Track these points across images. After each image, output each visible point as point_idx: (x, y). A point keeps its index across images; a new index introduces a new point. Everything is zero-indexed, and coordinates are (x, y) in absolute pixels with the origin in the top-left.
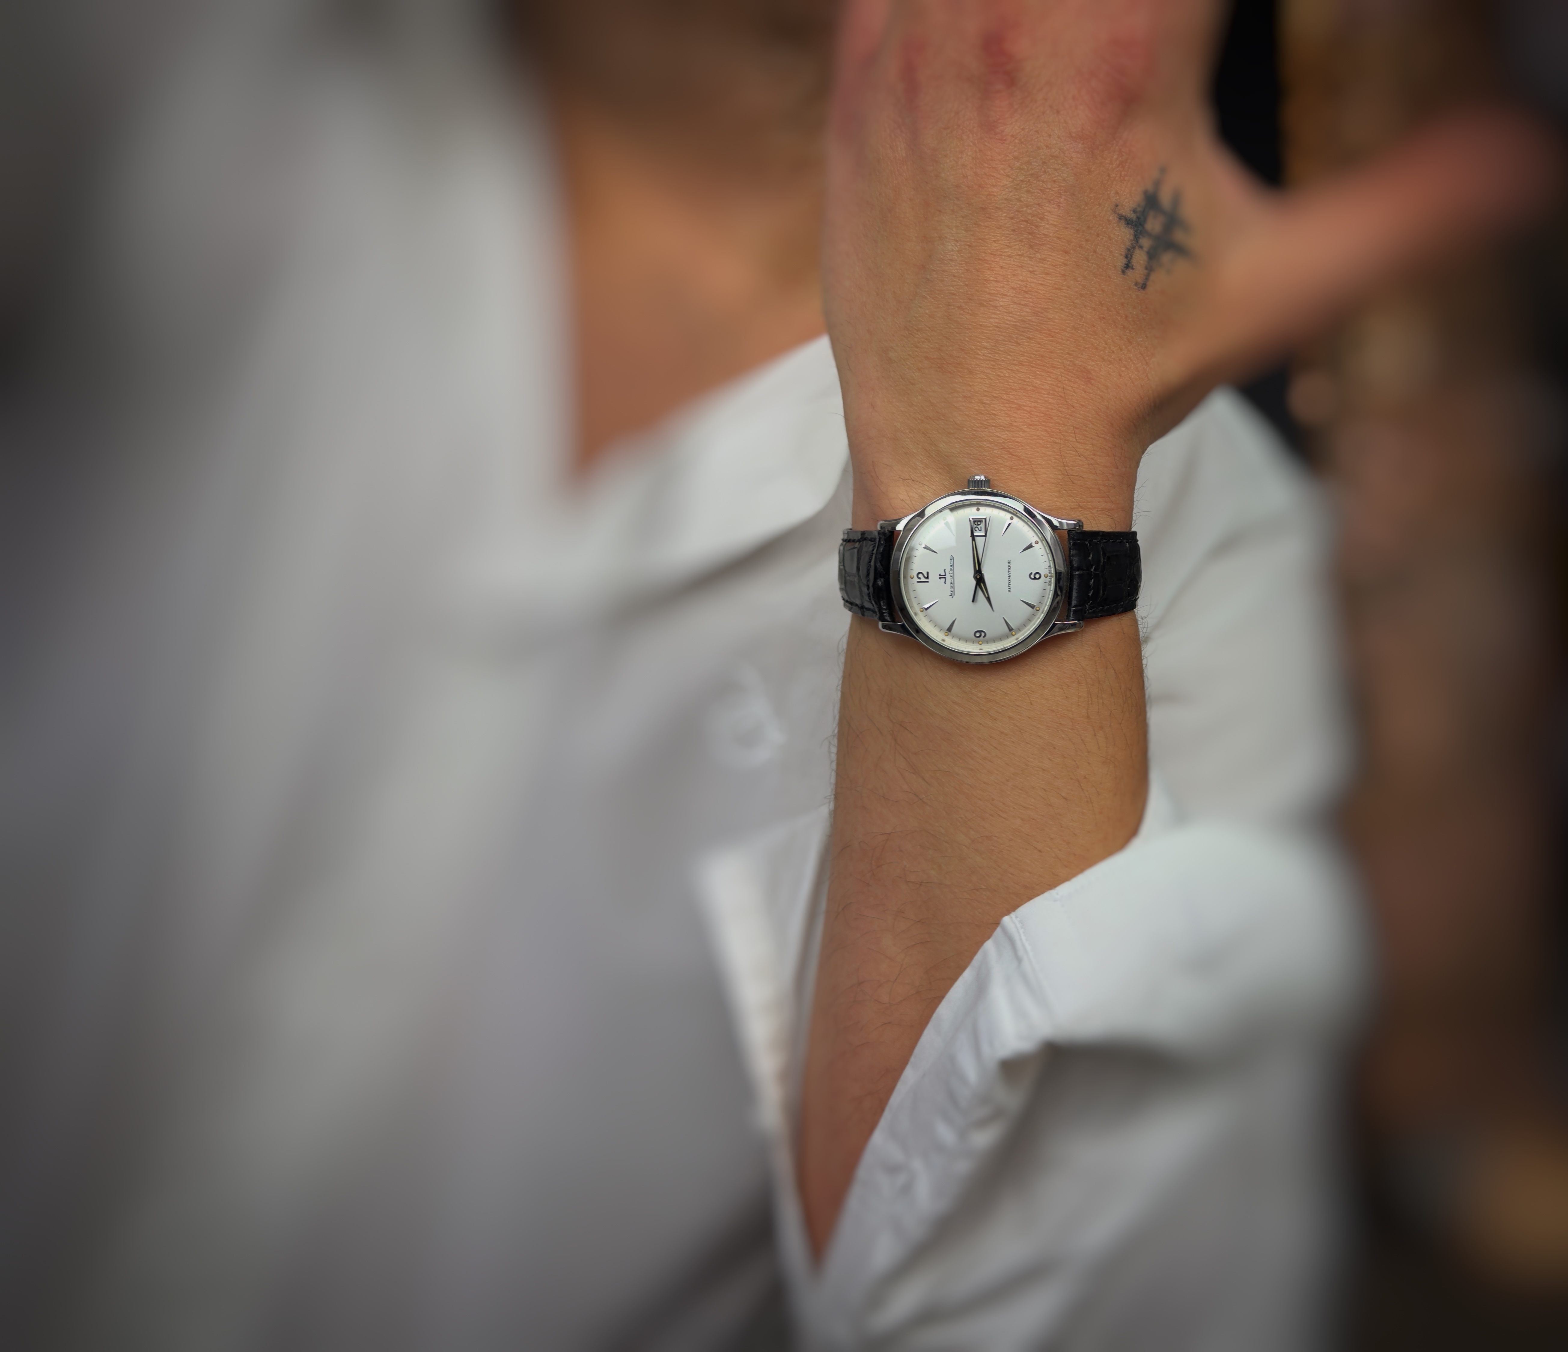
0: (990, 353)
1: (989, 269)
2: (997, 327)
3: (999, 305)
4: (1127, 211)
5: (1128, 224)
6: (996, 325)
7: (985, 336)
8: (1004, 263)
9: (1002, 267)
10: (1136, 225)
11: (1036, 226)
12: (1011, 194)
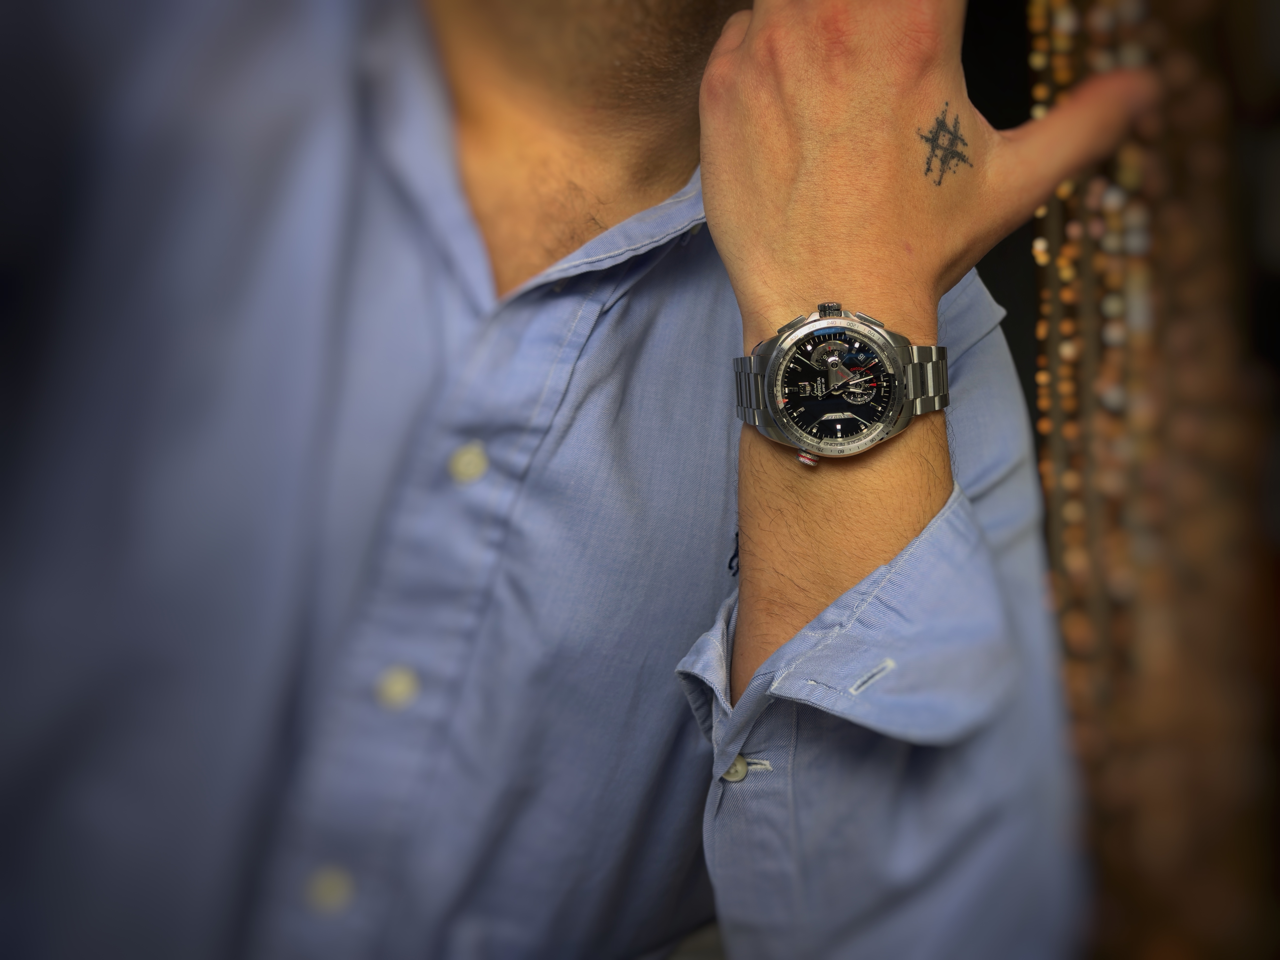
0: (847, 237)
1: (839, 177)
2: (849, 217)
3: (849, 202)
4: (926, 133)
5: (927, 141)
6: (849, 216)
7: (842, 225)
8: (849, 172)
9: (848, 175)
10: (932, 142)
11: (869, 145)
12: (850, 124)
